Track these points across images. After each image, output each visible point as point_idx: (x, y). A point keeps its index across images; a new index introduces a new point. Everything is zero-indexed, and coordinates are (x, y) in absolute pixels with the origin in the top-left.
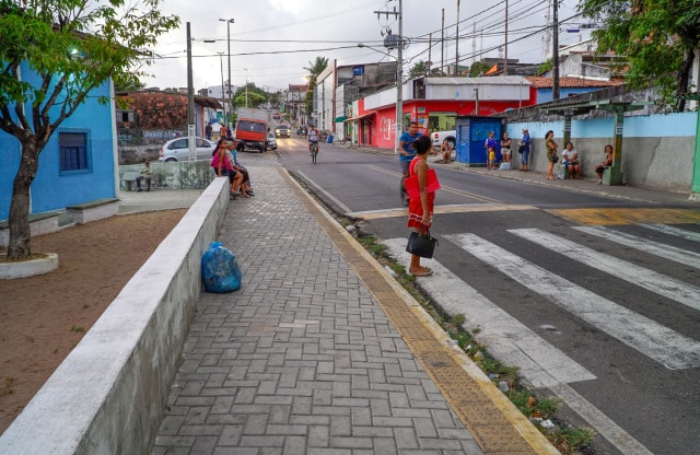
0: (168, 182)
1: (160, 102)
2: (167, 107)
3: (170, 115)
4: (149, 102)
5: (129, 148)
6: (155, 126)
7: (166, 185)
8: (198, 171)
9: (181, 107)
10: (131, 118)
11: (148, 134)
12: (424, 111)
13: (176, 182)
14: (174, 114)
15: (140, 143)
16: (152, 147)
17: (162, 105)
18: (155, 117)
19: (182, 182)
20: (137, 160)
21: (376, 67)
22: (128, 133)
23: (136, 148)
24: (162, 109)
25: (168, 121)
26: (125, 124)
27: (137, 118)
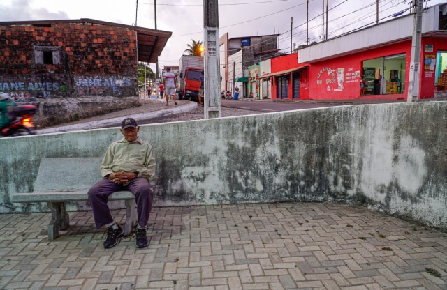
0: (189, 184)
1: (97, 37)
2: (108, 43)
3: (112, 54)
4: (83, 36)
5: (54, 101)
6: (91, 70)
7: (180, 195)
8: (286, 148)
9: (127, 43)
10: (56, 58)
11: (81, 81)
12: (431, 50)
13: (215, 184)
14: (117, 54)
15: (69, 93)
16: (88, 99)
17: (100, 41)
18: (90, 57)
19: (233, 182)
20: (67, 116)
21: (259, 39)
22: (52, 80)
23: (64, 101)
24: (101, 47)
25: (109, 62)
26: (49, 67)
27: (65, 58)
